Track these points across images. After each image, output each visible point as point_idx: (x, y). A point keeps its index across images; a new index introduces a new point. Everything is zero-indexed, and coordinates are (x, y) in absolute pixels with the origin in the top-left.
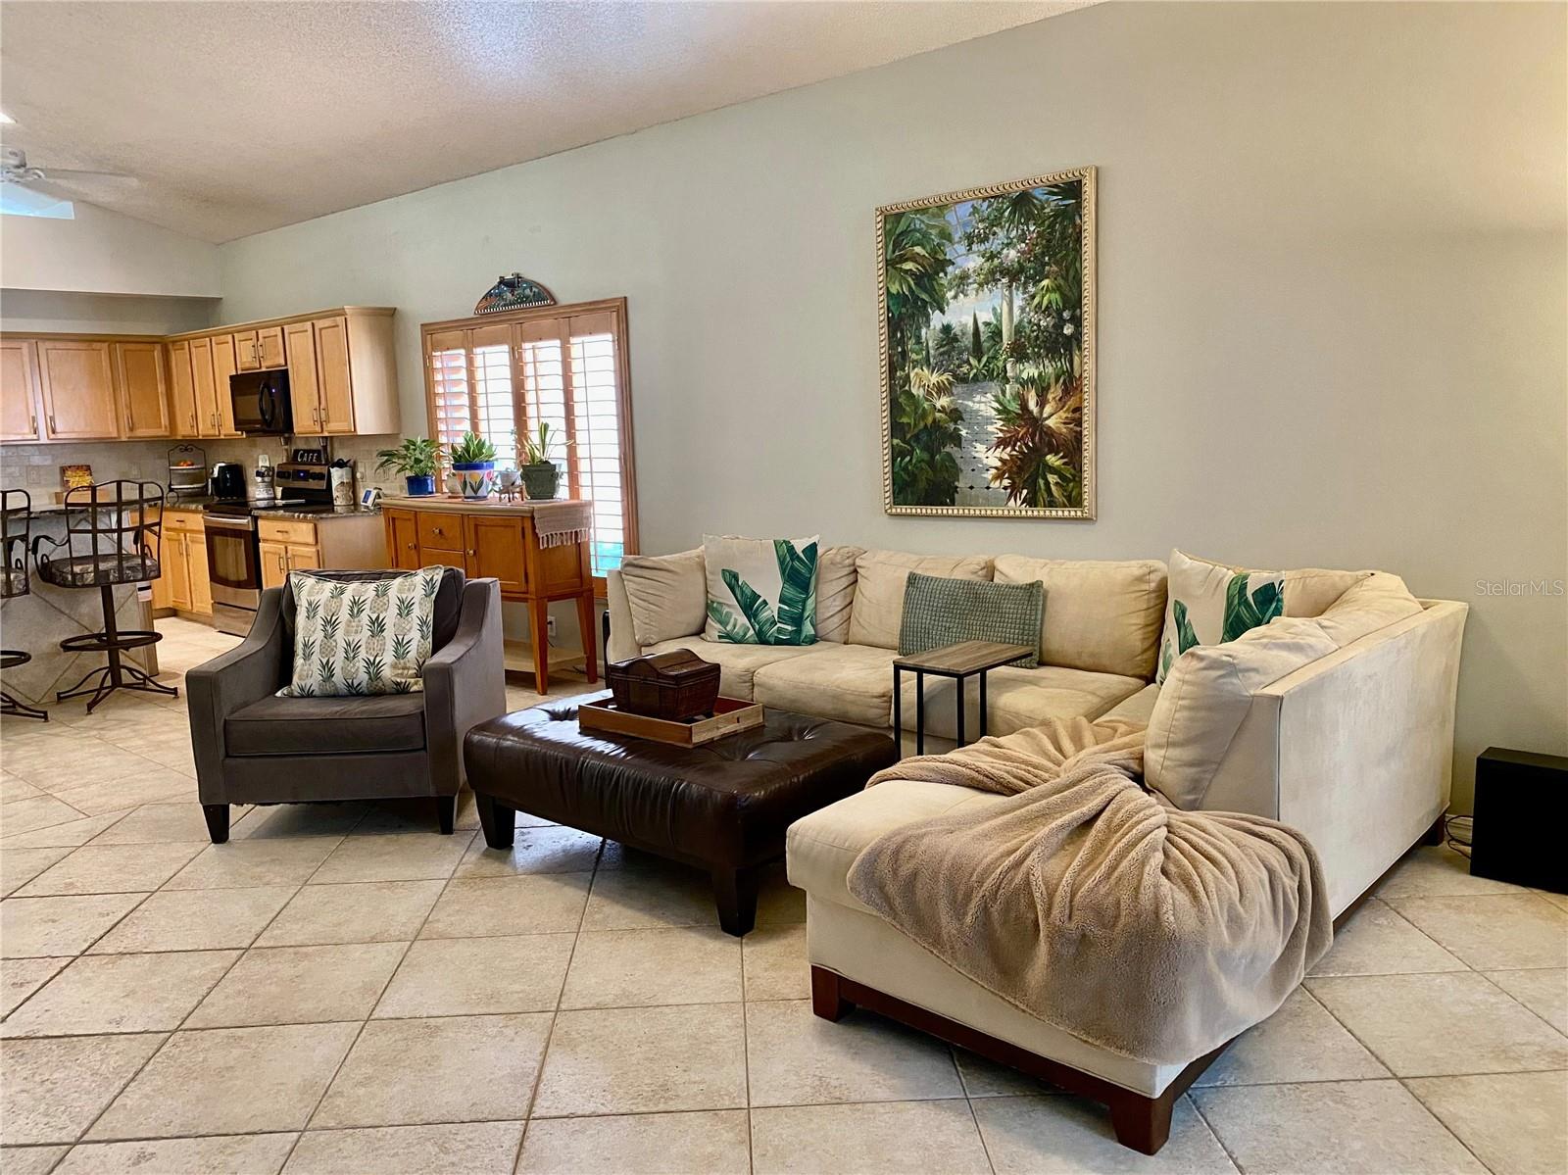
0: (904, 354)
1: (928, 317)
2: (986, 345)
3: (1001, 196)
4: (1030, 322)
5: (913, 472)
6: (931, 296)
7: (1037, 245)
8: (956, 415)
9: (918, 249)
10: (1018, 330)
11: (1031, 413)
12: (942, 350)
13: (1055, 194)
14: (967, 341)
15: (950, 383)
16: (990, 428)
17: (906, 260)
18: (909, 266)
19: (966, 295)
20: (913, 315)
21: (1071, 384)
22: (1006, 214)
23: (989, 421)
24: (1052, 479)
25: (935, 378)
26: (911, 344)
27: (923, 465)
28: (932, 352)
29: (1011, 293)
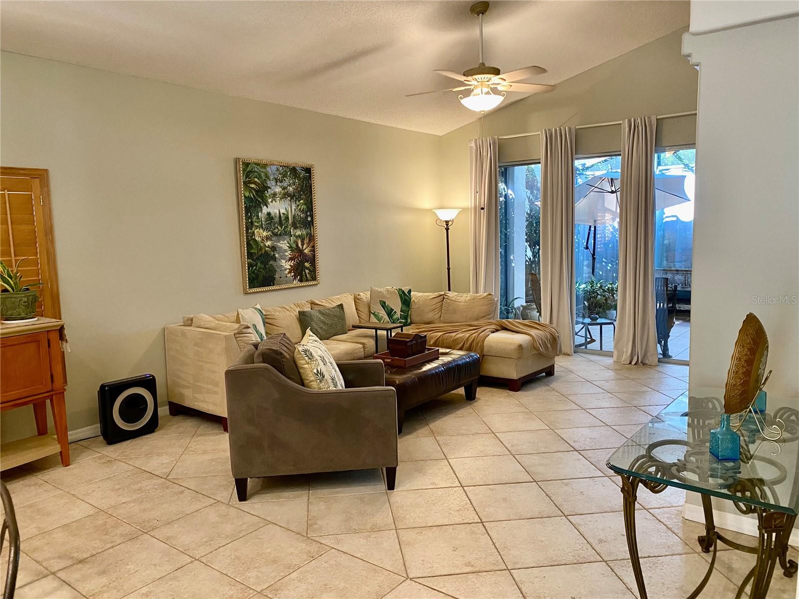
0: (252, 223)
1: (261, 208)
2: (284, 222)
3: (287, 167)
4: (298, 215)
5: (257, 273)
6: (262, 200)
7: (298, 187)
8: (274, 248)
9: (256, 180)
10: (294, 217)
11: (299, 248)
12: (267, 222)
13: (303, 171)
14: (277, 220)
15: (271, 236)
16: (287, 254)
17: (251, 183)
18: (253, 186)
19: (276, 202)
20: (255, 206)
21: (312, 238)
22: (288, 174)
23: (286, 251)
24: (307, 271)
25: (265, 234)
26: (254, 219)
27: (261, 270)
28: (263, 223)
29: (291, 203)
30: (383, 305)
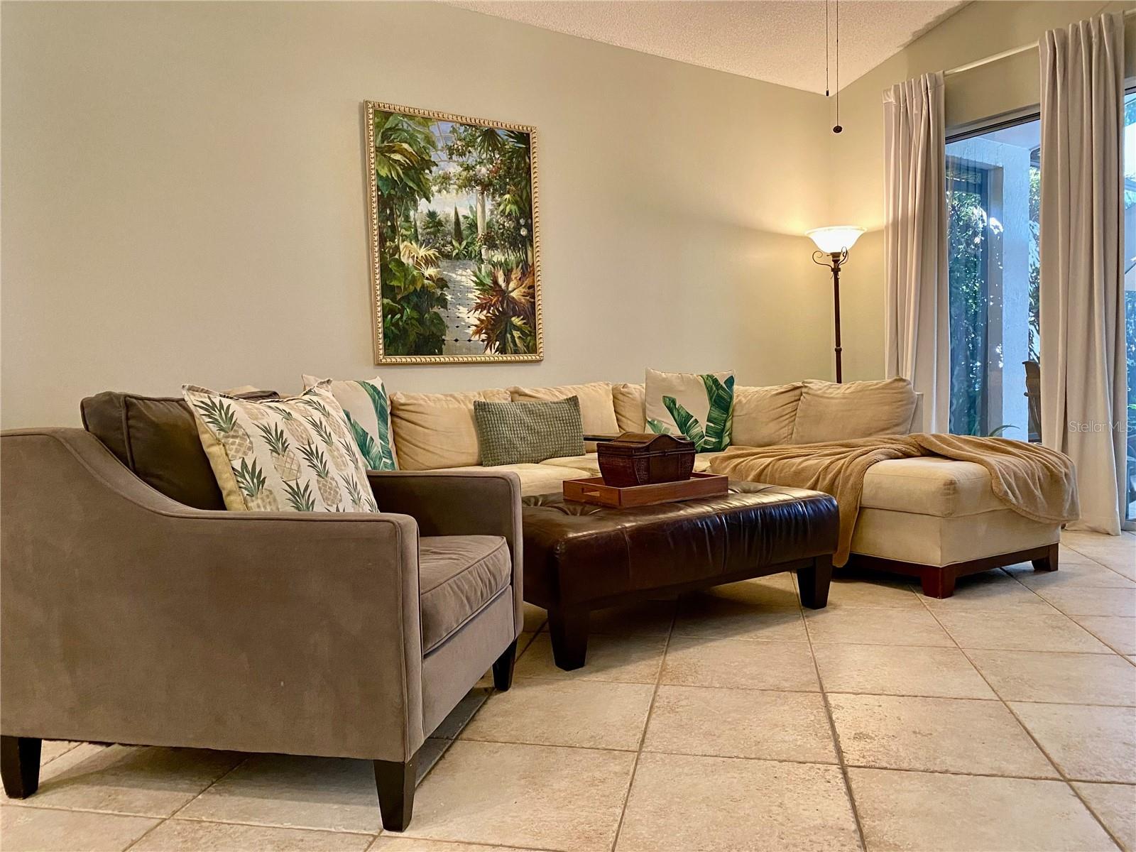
0: (394, 229)
1: (415, 202)
2: (465, 233)
3: (475, 126)
4: (497, 222)
5: (403, 327)
6: (418, 186)
7: (501, 168)
8: (442, 283)
9: (405, 146)
10: (489, 226)
11: (500, 287)
12: (429, 230)
13: (512, 138)
14: (450, 227)
15: (436, 258)
16: (470, 296)
17: (395, 152)
18: (397, 157)
19: (448, 192)
20: (401, 199)
21: (528, 270)
22: (479, 140)
23: (469, 290)
24: (516, 334)
25: (422, 252)
26: (400, 221)
27: (414, 322)
28: (420, 230)
29: (483, 198)
30: (671, 406)
